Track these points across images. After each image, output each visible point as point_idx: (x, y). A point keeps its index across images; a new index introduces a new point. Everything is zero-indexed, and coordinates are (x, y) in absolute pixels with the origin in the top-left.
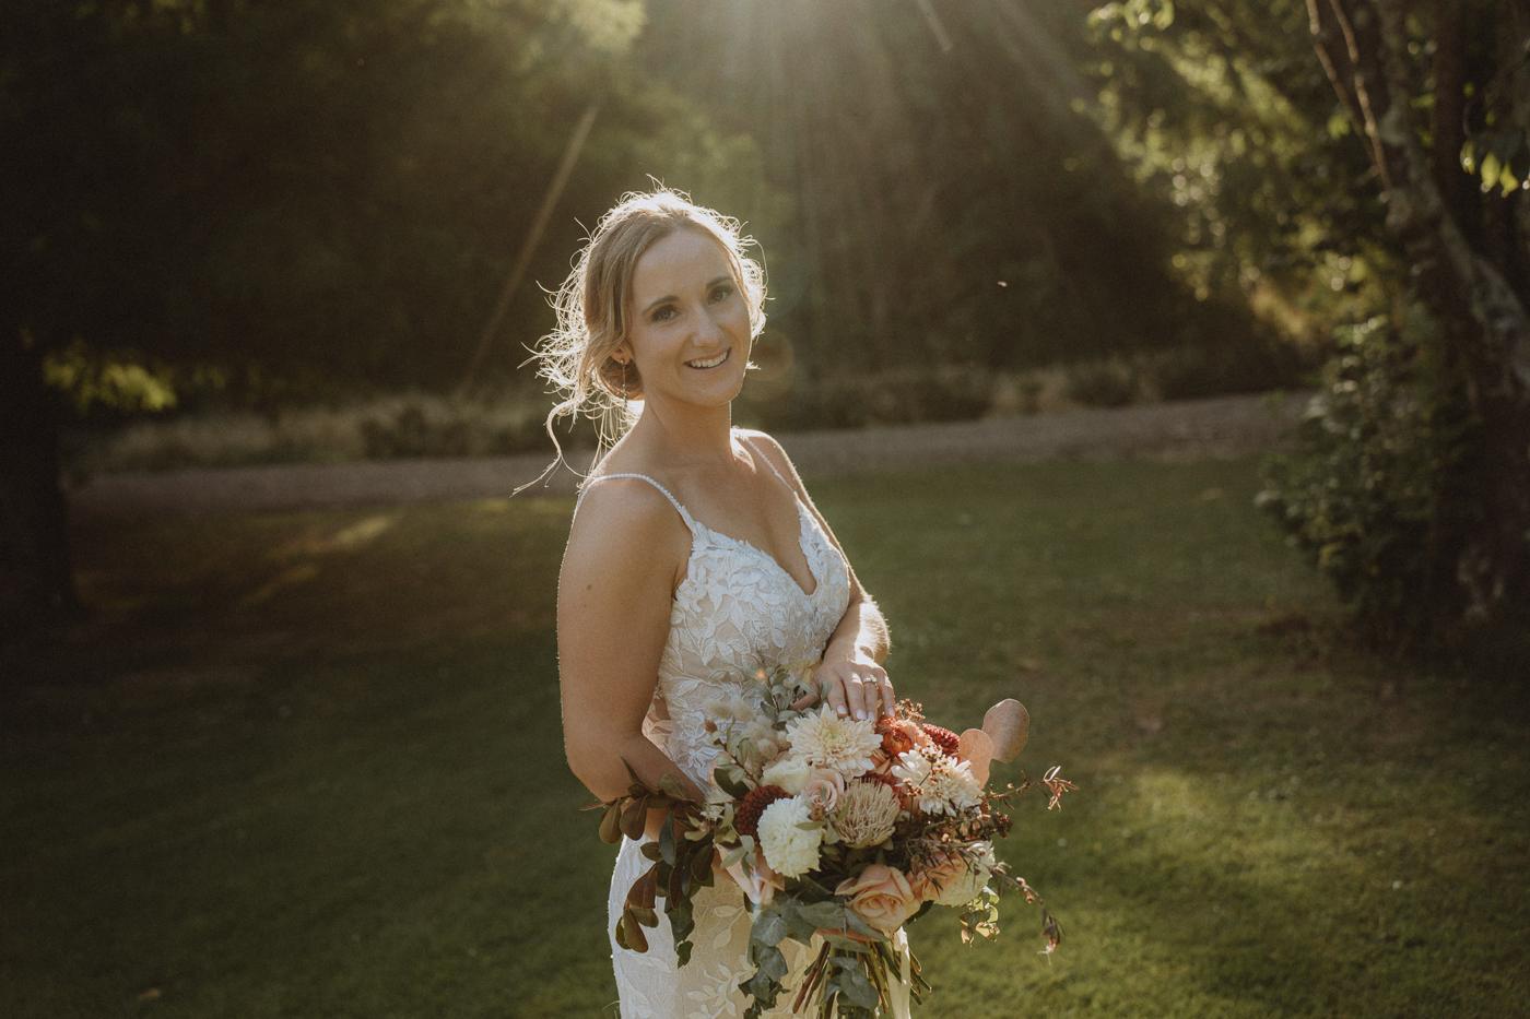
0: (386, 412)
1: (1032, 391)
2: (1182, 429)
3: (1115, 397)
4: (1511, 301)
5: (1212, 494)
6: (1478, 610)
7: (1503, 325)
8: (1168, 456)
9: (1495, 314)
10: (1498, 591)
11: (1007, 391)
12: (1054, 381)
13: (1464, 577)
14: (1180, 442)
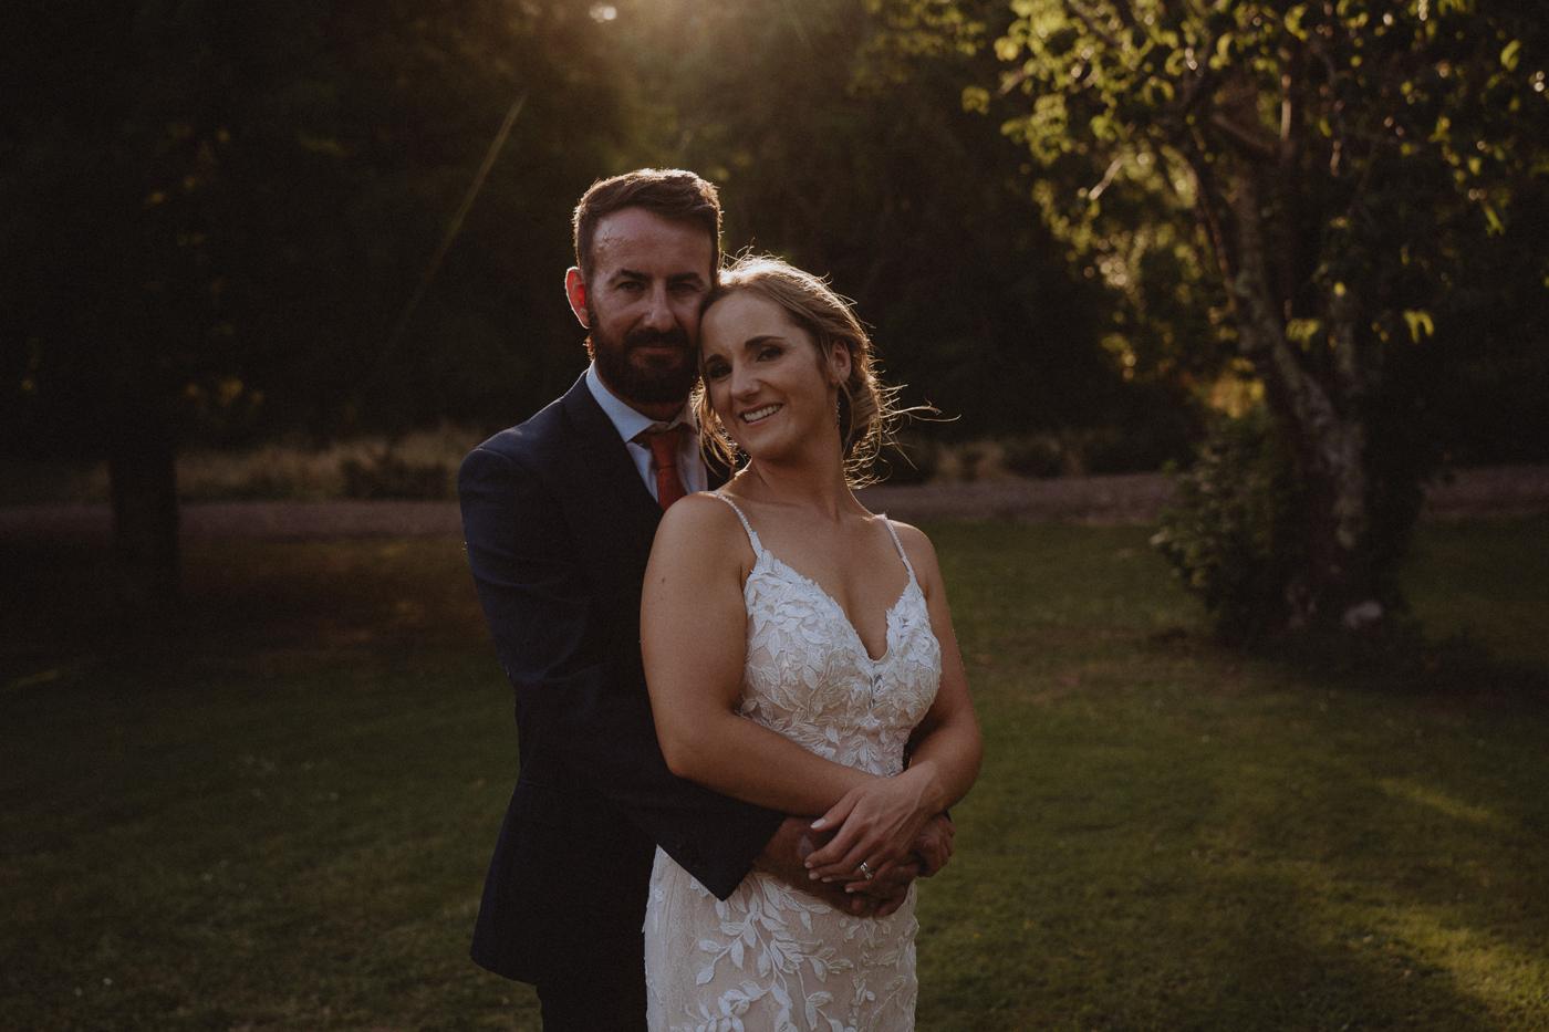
0: (367, 454)
1: (970, 461)
2: (1105, 498)
3: (1047, 469)
4: (1326, 405)
5: (1125, 553)
6: (1297, 622)
7: (1319, 421)
8: (1092, 521)
9: (1313, 414)
10: (1312, 607)
11: (949, 461)
12: (992, 453)
13: (1291, 598)
14: (1102, 510)
